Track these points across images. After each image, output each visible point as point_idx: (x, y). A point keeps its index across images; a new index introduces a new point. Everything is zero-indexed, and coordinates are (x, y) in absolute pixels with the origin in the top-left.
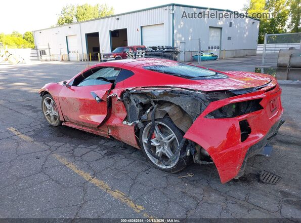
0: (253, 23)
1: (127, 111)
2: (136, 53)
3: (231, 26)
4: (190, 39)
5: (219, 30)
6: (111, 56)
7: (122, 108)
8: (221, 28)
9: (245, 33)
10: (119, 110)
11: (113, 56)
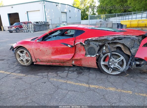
0: (79, 11)
1: (85, 50)
2: (28, 25)
3: (70, 12)
4: (53, 18)
5: (65, 14)
6: (13, 28)
7: (82, 49)
8: (66, 13)
9: (76, 15)
10: (80, 50)
11: (14, 28)
